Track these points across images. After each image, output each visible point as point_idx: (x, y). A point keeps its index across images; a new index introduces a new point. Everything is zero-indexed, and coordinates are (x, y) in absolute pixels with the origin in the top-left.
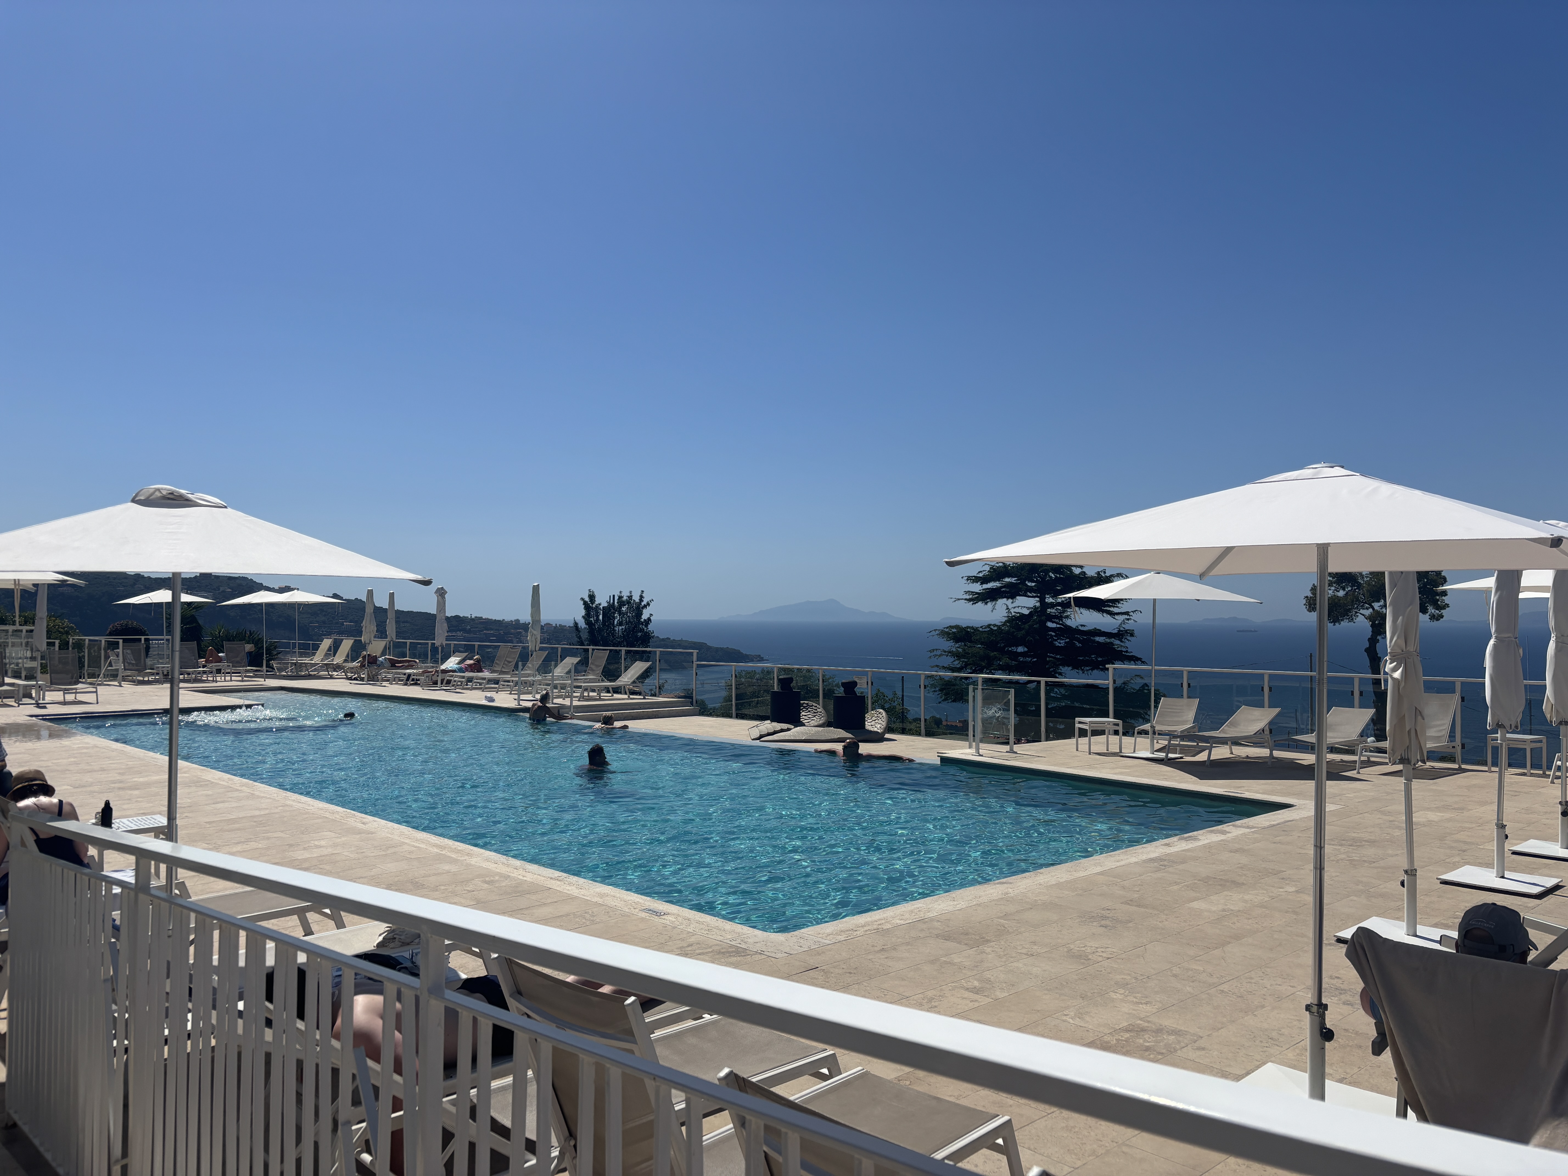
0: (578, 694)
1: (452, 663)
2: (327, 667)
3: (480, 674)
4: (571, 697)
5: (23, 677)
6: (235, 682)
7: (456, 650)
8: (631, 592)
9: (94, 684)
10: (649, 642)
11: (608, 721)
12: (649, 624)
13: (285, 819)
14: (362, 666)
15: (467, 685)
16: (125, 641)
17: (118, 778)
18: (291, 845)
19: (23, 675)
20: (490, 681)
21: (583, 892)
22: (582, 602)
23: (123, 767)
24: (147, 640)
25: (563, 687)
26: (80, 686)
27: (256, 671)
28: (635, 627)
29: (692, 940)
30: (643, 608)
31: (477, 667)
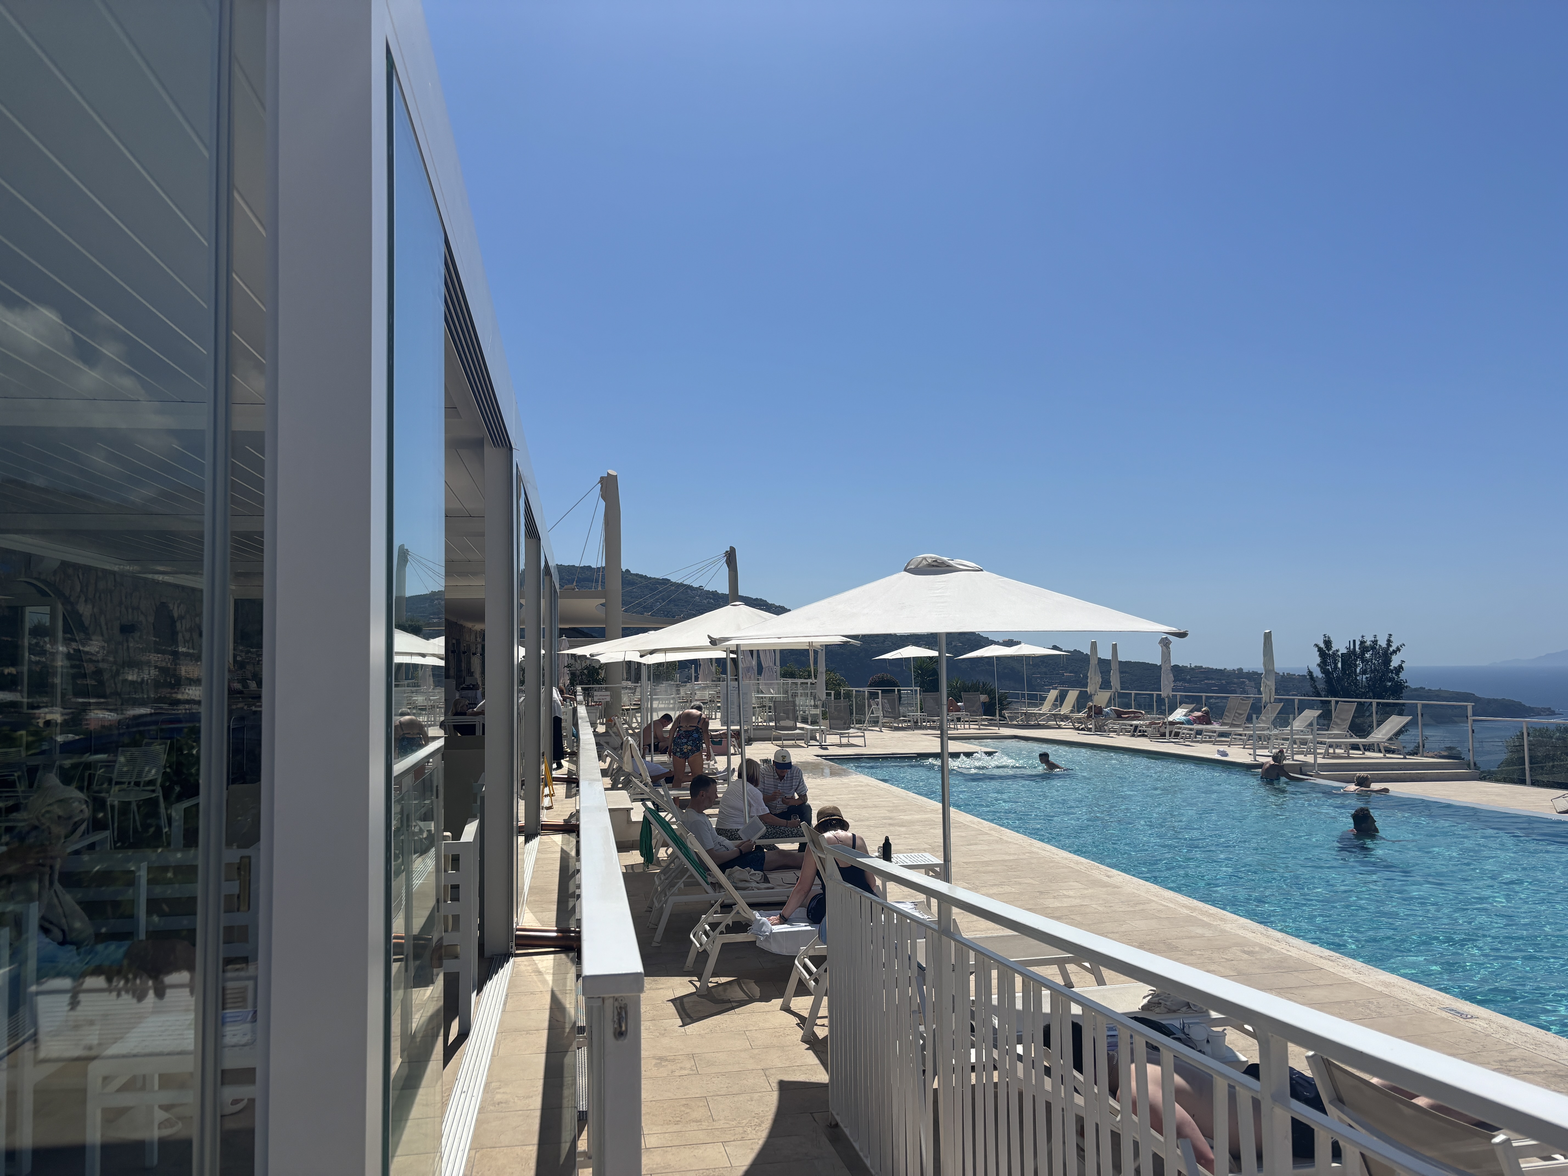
0: (1323, 751)
1: (1179, 715)
2: (1055, 717)
3: (1209, 727)
4: (1315, 754)
5: (810, 723)
6: (972, 730)
7: (1183, 702)
8: (1375, 636)
9: (861, 729)
10: (1402, 693)
11: (1362, 782)
12: (1400, 671)
13: (1033, 866)
14: (1089, 716)
15: (1196, 738)
16: (883, 691)
17: (888, 815)
18: (1041, 893)
19: (809, 721)
20: (1222, 734)
21: (1362, 977)
22: (1316, 649)
23: (891, 805)
24: (899, 691)
25: (1304, 742)
26: (851, 731)
27: (991, 720)
28: (1383, 675)
29: (1515, 1053)
30: (1391, 654)
31: (1206, 719)
